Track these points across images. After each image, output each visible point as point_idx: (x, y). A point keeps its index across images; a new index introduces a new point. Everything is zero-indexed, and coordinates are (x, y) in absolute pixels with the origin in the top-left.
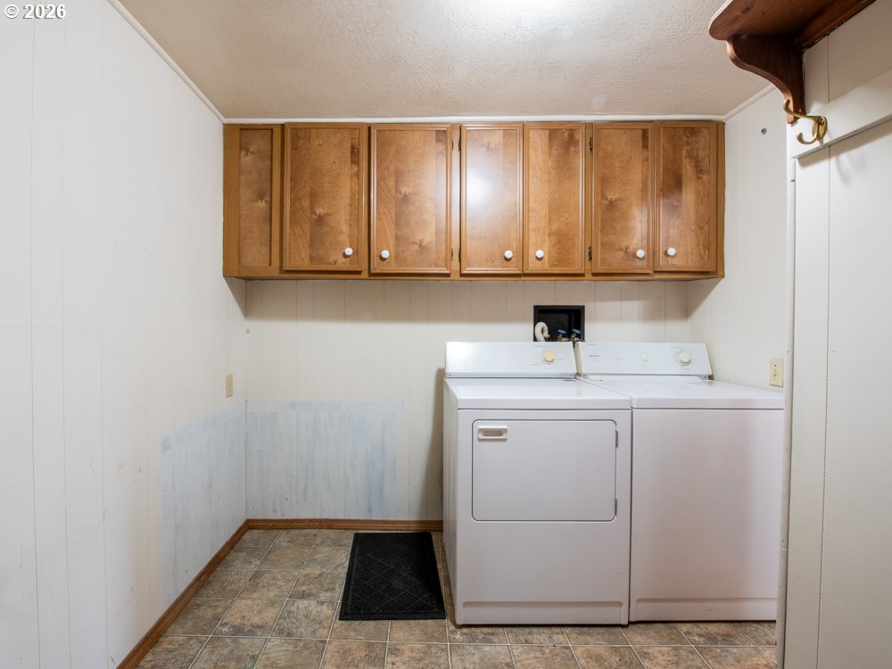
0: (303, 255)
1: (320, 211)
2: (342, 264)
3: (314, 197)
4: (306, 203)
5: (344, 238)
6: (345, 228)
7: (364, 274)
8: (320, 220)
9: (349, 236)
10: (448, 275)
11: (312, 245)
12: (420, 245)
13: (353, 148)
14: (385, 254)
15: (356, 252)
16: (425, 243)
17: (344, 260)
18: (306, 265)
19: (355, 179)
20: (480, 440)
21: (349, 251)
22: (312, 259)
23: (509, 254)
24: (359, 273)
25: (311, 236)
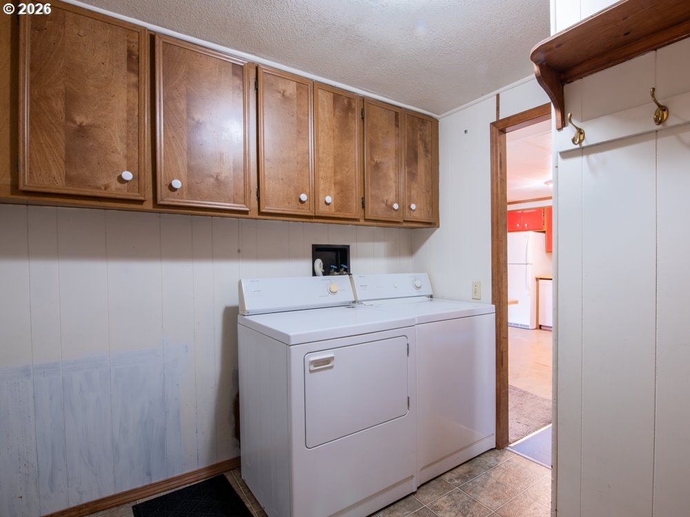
0: (54, 172)
1: (80, 119)
2: (115, 189)
3: (71, 100)
4: (59, 106)
5: (119, 157)
6: (120, 147)
7: (149, 205)
8: (82, 131)
9: (126, 157)
10: (246, 212)
11: (68, 161)
12: (217, 179)
13: (130, 53)
14: (177, 184)
15: (137, 177)
16: (222, 177)
17: (119, 185)
18: (60, 186)
19: (134, 91)
20: (311, 372)
21: (128, 175)
22: (69, 179)
23: (304, 197)
24: (141, 202)
25: (67, 149)
